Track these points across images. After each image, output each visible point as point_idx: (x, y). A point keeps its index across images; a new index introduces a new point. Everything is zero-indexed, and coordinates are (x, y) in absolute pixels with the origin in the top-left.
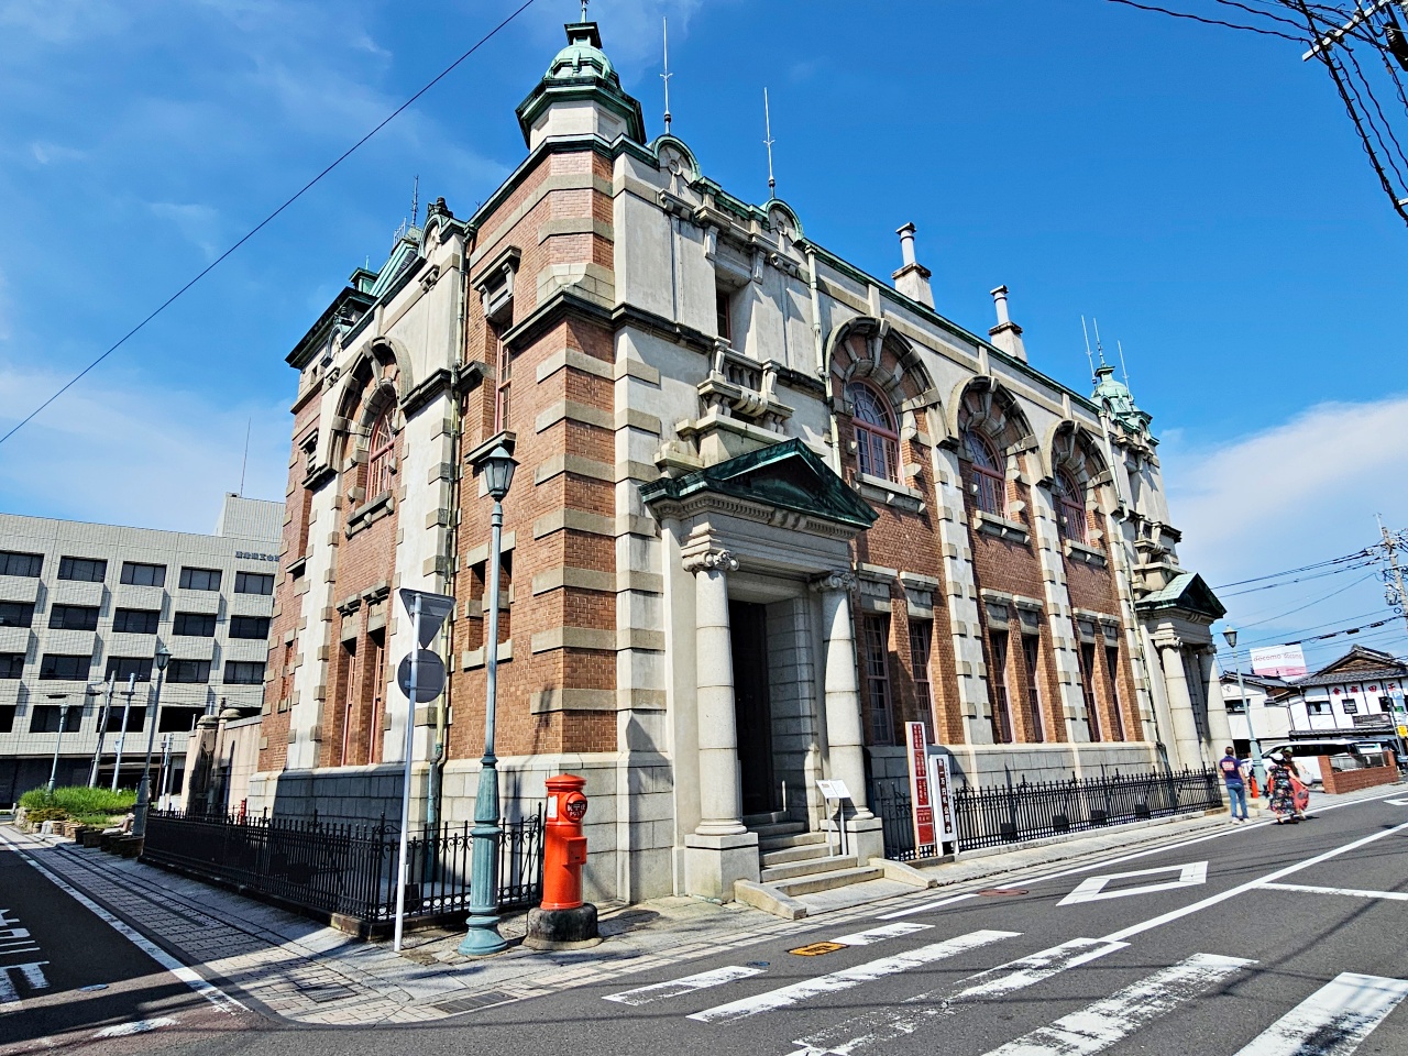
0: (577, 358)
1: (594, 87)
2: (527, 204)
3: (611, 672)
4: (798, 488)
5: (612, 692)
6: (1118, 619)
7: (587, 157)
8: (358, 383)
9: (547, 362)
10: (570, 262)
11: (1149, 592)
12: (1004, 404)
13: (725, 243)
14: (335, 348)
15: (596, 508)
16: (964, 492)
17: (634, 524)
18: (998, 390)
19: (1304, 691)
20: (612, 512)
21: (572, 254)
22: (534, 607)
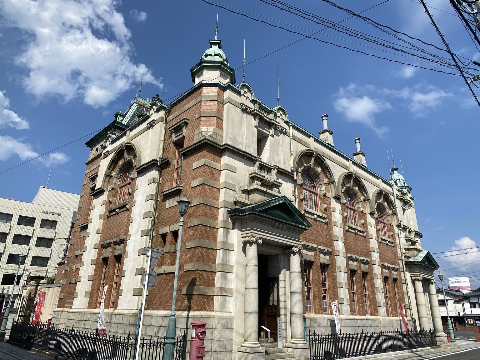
0: (209, 162)
1: (220, 65)
2: (192, 103)
3: (213, 280)
4: (284, 213)
5: (213, 288)
6: (398, 267)
7: (216, 89)
8: (117, 158)
9: (197, 162)
10: (207, 127)
11: (410, 257)
12: (358, 183)
13: (261, 121)
14: (108, 143)
15: (212, 217)
16: (342, 215)
17: (225, 224)
18: (356, 177)
19: (469, 298)
20: (217, 219)
21: (208, 124)
22: (186, 253)
